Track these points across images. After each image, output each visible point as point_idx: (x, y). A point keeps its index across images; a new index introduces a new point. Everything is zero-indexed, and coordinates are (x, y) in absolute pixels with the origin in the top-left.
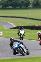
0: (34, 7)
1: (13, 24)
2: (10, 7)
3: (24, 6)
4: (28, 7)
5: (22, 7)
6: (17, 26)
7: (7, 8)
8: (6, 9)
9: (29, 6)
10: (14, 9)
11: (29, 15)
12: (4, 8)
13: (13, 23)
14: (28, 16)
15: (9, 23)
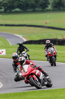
0: (55, 9)
1: (23, 37)
2: (17, 9)
3: (39, 8)
4: (46, 8)
5: (36, 9)
6: (28, 40)
7: (13, 11)
8: (11, 13)
9: (48, 7)
10: (23, 12)
11: (48, 21)
12: (8, 11)
13: (22, 34)
14: (46, 23)
15: (15, 35)
